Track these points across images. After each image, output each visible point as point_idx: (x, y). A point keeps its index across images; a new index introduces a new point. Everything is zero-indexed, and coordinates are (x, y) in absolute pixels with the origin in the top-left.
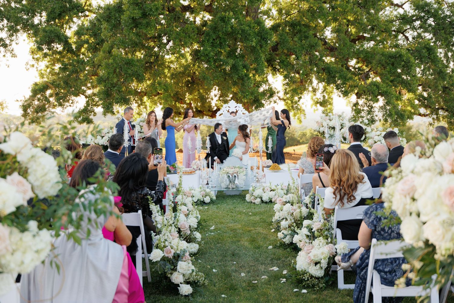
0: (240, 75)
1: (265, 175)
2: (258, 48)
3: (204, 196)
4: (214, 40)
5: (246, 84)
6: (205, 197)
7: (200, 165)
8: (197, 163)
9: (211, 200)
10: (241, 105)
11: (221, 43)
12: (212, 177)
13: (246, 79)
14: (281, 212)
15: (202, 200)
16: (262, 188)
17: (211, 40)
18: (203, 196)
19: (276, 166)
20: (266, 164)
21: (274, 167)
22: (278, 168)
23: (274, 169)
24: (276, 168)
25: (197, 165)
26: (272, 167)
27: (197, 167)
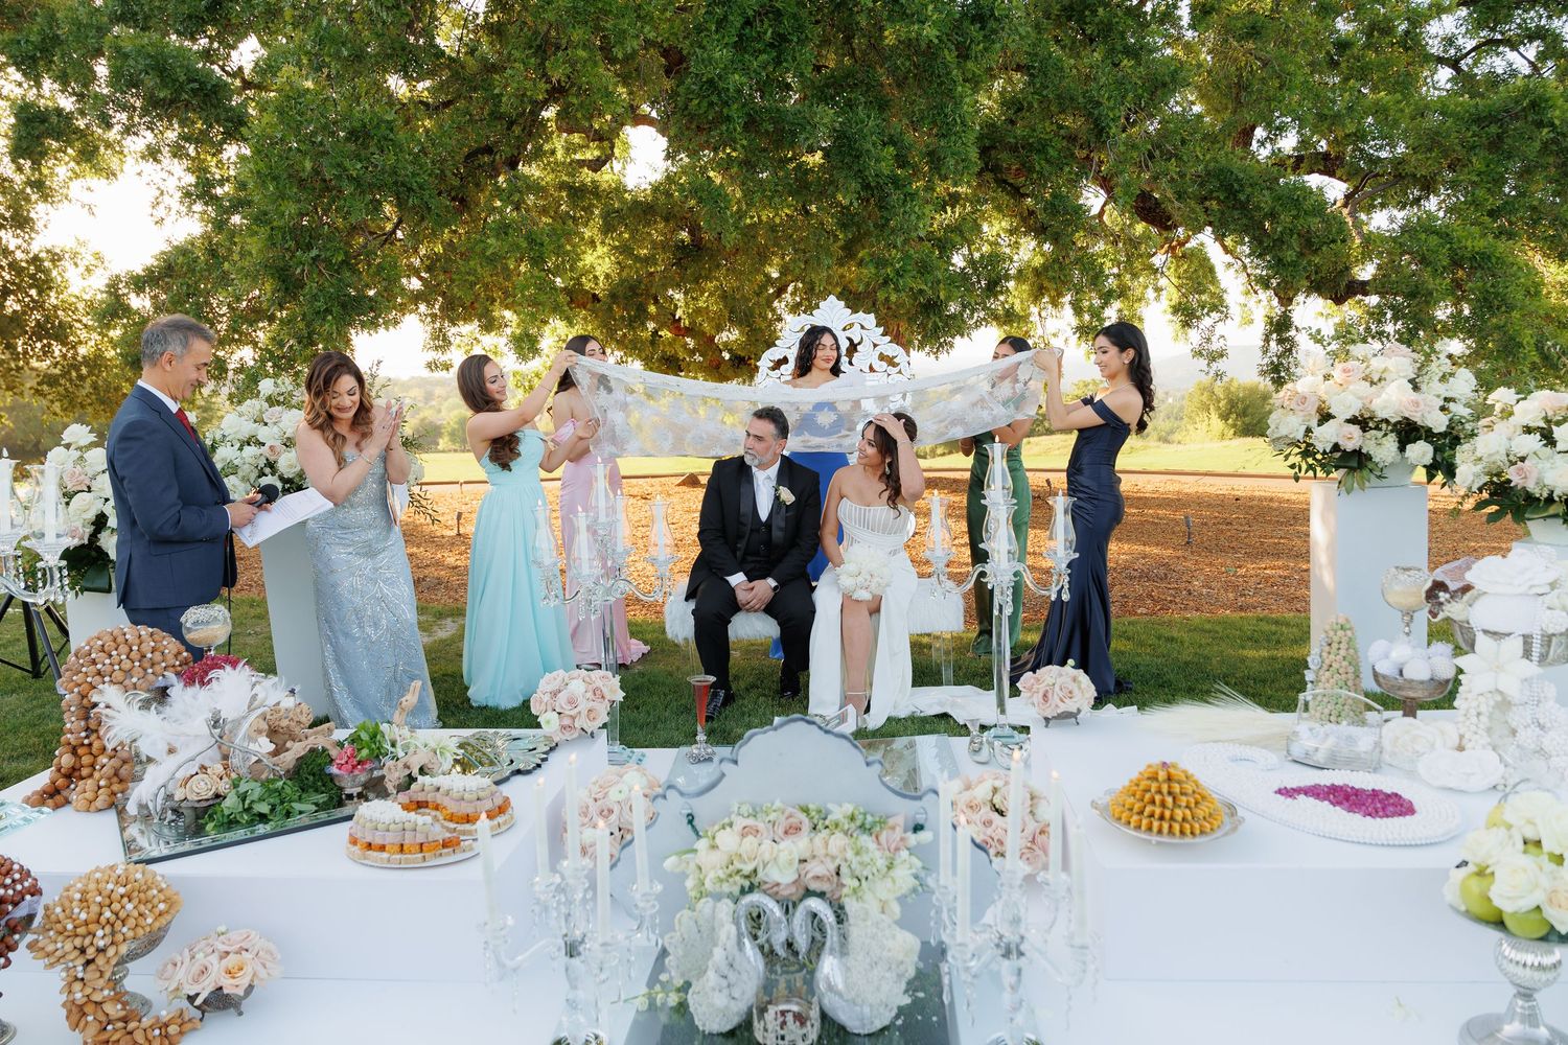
2: (950, 56)
4: (748, 23)
7: (584, 705)
10: (870, 319)
11: (782, 38)
13: (895, 197)
17: (737, 21)
19: (1184, 798)
20: (1053, 706)
21: (1163, 804)
22: (1200, 813)
23: (1162, 818)
24: (1179, 818)
25: (568, 713)
26: (1148, 796)
27: (567, 722)
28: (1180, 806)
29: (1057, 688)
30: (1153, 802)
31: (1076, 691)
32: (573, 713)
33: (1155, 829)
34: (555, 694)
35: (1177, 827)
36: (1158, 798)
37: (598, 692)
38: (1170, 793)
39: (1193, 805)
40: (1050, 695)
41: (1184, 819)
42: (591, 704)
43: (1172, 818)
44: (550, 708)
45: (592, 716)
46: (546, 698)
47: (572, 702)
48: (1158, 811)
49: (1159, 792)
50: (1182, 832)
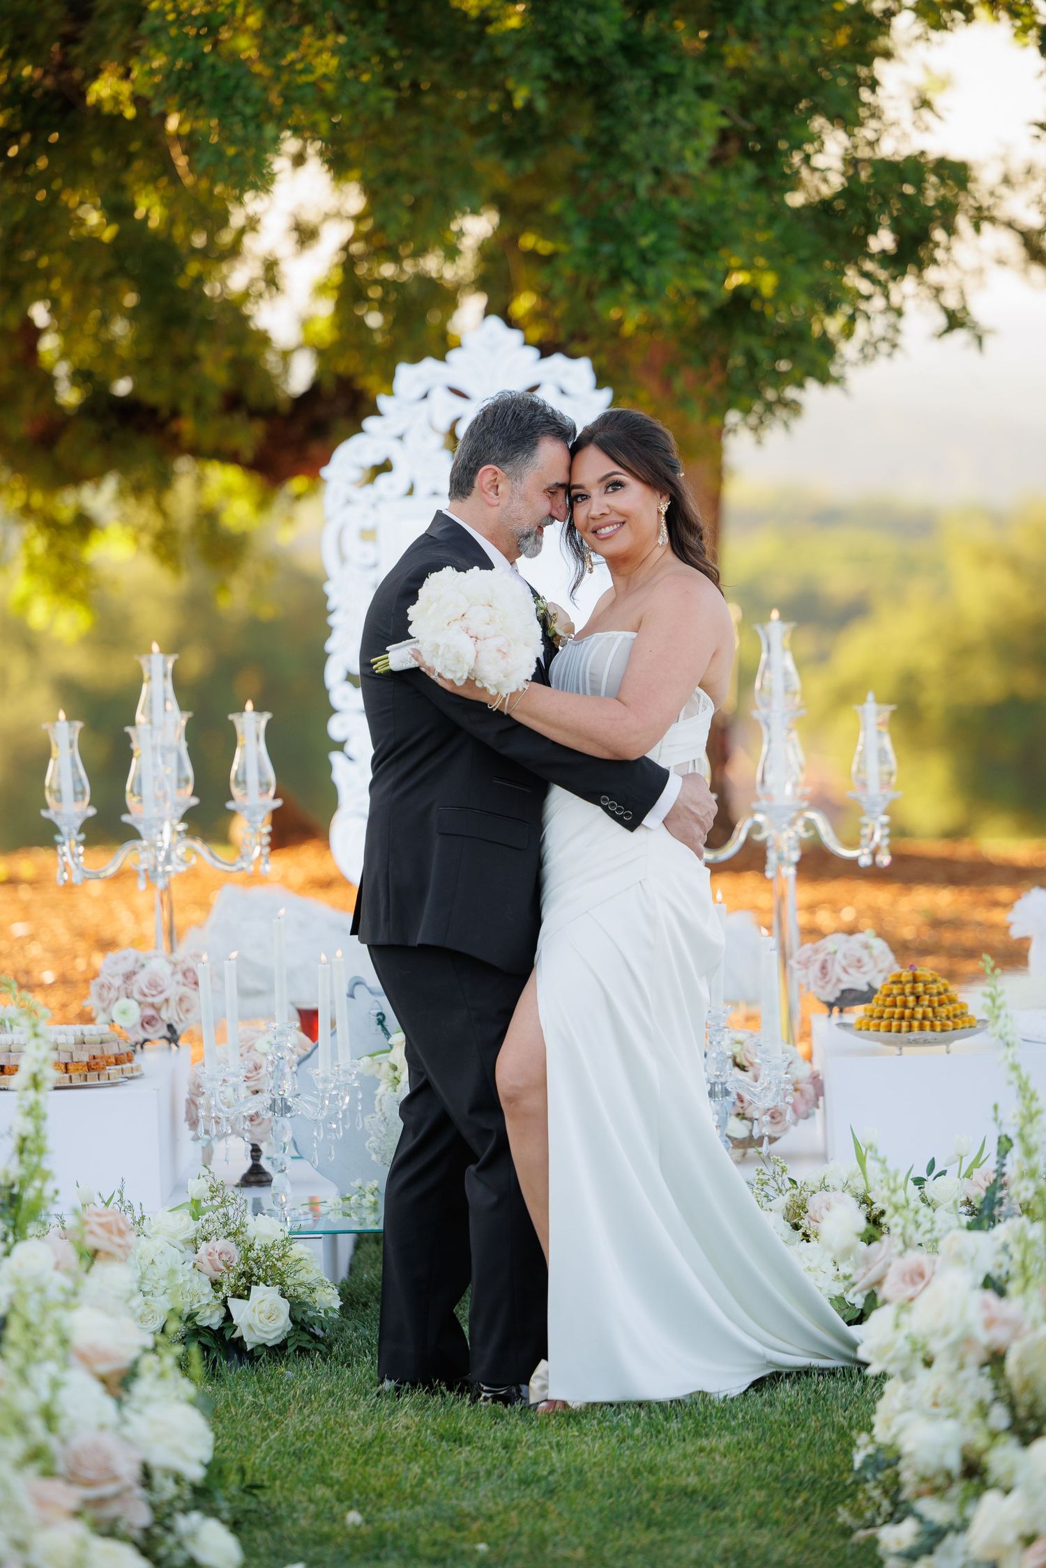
0: (575, 45)
1: (817, 1083)
3: (229, 1280)
5: (631, 143)
6: (243, 1294)
7: (173, 990)
8: (141, 980)
9: (301, 1321)
12: (303, 1107)
14: (923, 1375)
15: (215, 1321)
16: (782, 1201)
18: (216, 1285)
19: (927, 997)
20: (834, 980)
21: (905, 1006)
22: (943, 1011)
23: (902, 1018)
24: (919, 1016)
25: (150, 1000)
26: (889, 1000)
27: (150, 1012)
28: (922, 1006)
29: (839, 956)
30: (895, 1005)
31: (866, 959)
32: (158, 1000)
33: (894, 1029)
34: (129, 976)
35: (916, 1024)
36: (899, 999)
37: (190, 975)
38: (912, 993)
39: (936, 1004)
40: (829, 965)
41: (924, 1018)
42: (183, 990)
43: (913, 1017)
44: (123, 993)
45: (185, 1006)
46: (118, 982)
47: (153, 984)
48: (898, 1011)
49: (903, 993)
50: (922, 1028)
